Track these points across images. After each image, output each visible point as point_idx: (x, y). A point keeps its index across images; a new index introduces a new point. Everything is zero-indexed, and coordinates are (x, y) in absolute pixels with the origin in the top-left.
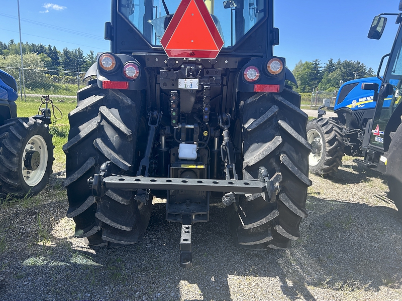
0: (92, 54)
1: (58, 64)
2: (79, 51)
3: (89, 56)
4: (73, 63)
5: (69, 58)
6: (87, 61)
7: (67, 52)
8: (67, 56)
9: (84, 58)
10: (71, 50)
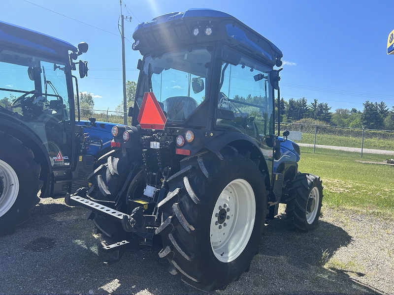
0: (316, 103)
1: (283, 113)
2: (303, 100)
3: (313, 104)
4: (296, 111)
5: (293, 107)
6: (310, 109)
7: (292, 102)
8: (291, 105)
9: (308, 106)
10: (296, 100)
